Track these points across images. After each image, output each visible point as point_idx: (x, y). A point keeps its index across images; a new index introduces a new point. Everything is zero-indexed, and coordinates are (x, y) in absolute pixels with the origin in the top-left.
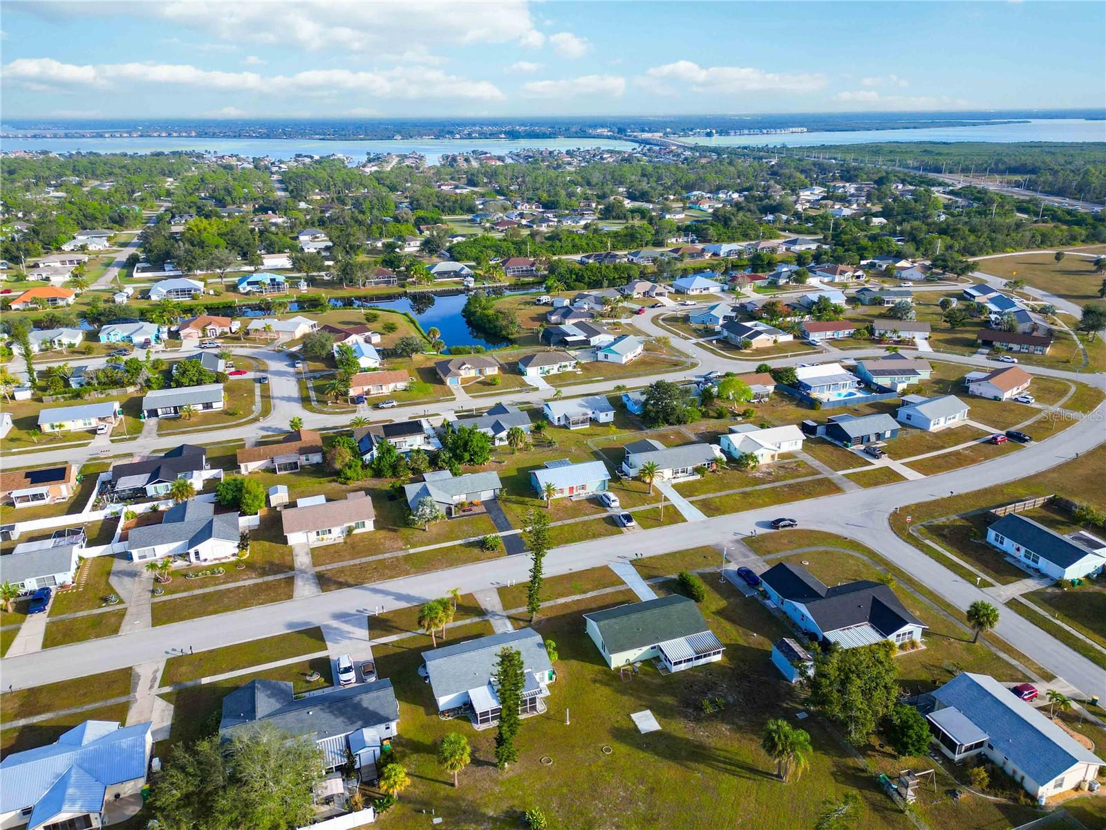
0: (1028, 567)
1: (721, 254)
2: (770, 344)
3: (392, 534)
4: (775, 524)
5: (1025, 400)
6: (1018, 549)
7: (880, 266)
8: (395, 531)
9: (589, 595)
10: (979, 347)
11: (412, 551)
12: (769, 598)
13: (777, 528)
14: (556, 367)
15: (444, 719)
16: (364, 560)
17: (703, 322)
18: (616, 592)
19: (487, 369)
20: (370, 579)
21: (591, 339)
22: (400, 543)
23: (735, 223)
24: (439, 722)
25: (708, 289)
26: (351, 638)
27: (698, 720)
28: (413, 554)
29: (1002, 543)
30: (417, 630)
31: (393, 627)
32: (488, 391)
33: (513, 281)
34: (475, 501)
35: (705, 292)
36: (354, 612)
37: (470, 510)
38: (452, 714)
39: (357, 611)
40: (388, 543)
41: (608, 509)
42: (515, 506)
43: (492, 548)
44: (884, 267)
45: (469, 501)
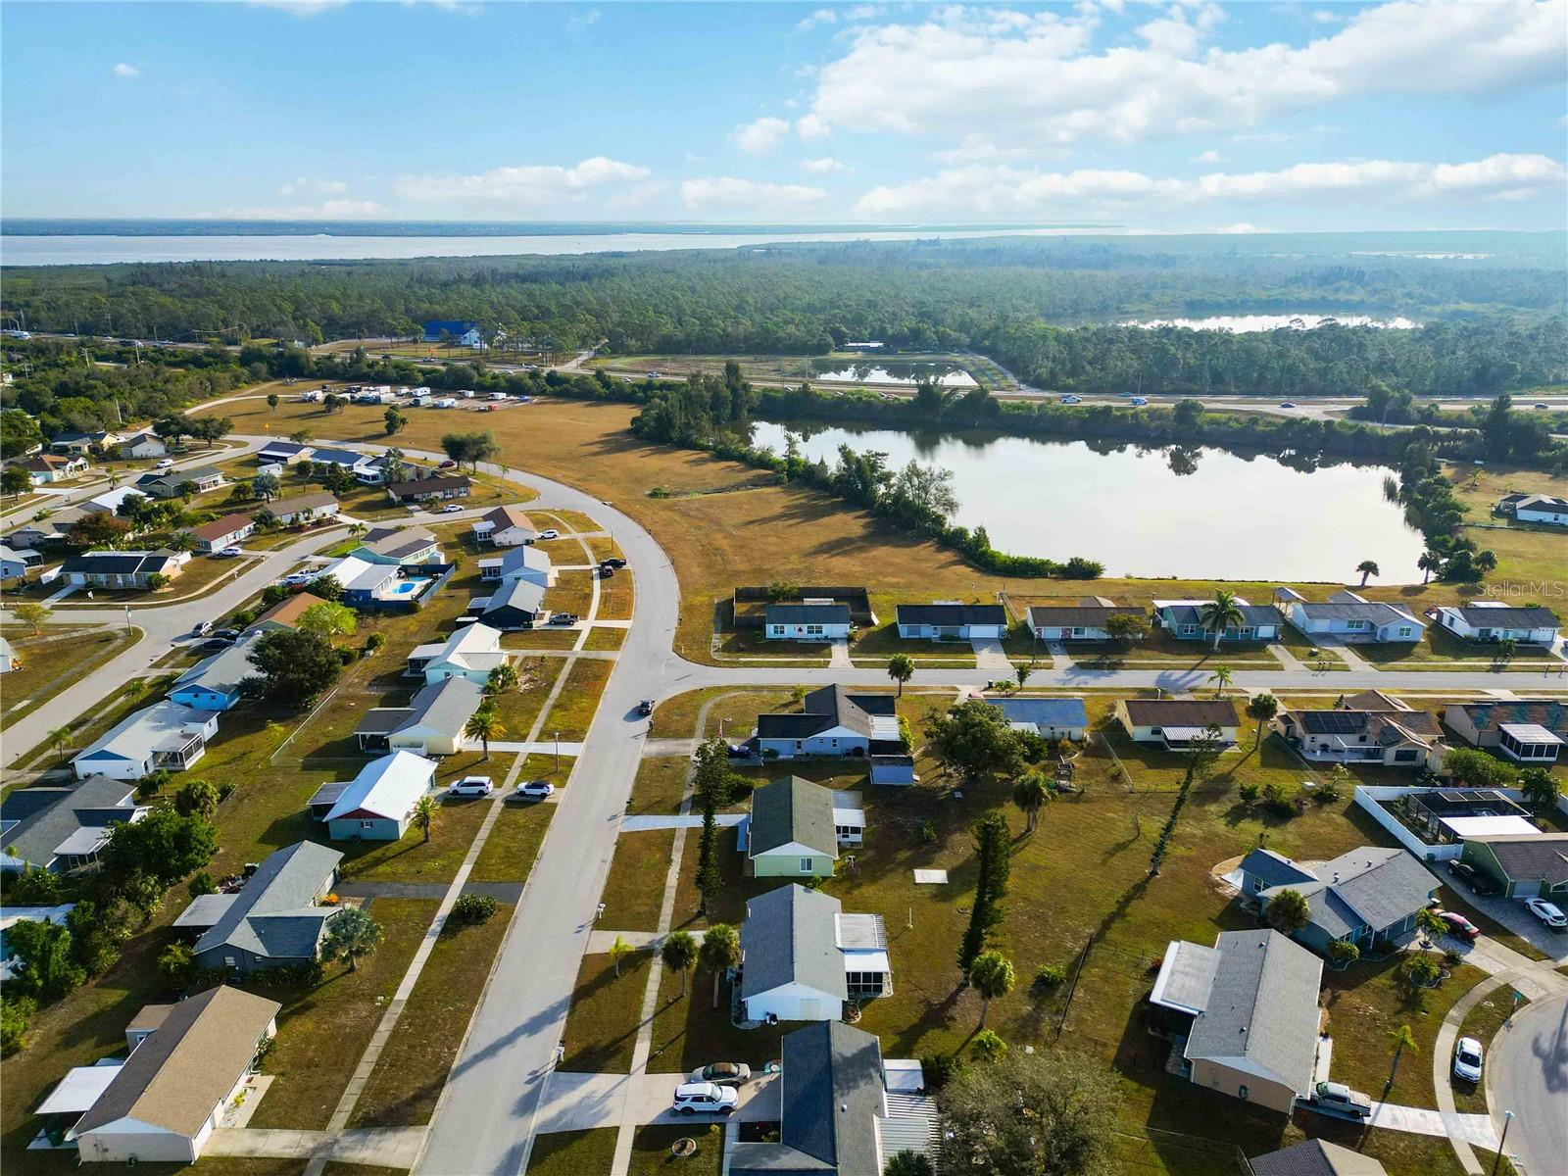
0: (820, 640)
4: (638, 713)
5: (552, 535)
6: (800, 630)
9: (677, 859)
12: (777, 754)
13: (646, 714)
18: (686, 839)
27: (941, 846)
29: (782, 632)
41: (488, 797)
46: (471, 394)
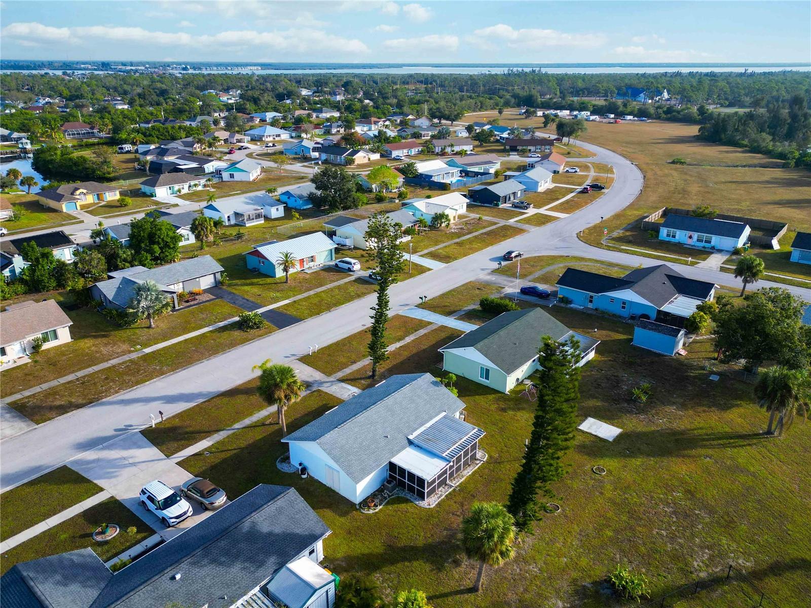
0: (704, 247)
1: (267, 119)
2: (366, 161)
3: (105, 340)
4: (507, 257)
5: (574, 170)
6: (690, 237)
7: (396, 121)
8: (104, 336)
9: (408, 340)
10: (509, 152)
11: (148, 350)
12: (570, 302)
13: (511, 259)
14: (186, 186)
15: (371, 512)
16: (80, 374)
17: (296, 154)
18: (432, 331)
19: (107, 194)
20: (108, 392)
21: (206, 166)
22: (125, 347)
23: (263, 103)
24: (369, 518)
25: (279, 136)
26: (134, 464)
27: (641, 410)
28: (153, 352)
29: (674, 237)
30: (231, 426)
31: (192, 433)
32: (119, 211)
33: (75, 143)
34: (195, 290)
35: (277, 139)
36: (111, 433)
37: (195, 299)
38: (377, 501)
39: (116, 430)
40: (104, 350)
41: (351, 273)
42: (246, 288)
43: (257, 326)
44: (399, 121)
45: (187, 291)
46: (612, 116)
